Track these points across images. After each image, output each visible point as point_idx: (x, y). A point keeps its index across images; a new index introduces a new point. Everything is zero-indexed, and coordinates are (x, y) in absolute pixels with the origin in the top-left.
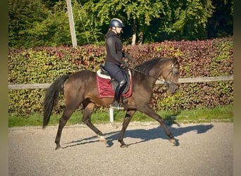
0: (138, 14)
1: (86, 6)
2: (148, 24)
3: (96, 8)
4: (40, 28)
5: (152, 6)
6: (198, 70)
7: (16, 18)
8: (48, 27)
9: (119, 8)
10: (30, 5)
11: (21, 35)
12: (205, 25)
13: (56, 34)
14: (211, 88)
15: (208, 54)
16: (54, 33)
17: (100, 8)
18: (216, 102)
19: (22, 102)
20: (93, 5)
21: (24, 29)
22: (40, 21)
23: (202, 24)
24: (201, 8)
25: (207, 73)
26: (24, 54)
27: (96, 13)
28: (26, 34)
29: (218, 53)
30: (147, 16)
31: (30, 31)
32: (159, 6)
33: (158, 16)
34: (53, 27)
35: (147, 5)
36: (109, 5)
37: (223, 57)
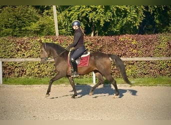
0: (96, 19)
1: (63, 13)
2: (102, 25)
3: (70, 14)
4: (34, 26)
5: (105, 14)
6: (147, 53)
7: (20, 20)
8: (40, 25)
9: (84, 15)
10: (29, 12)
11: (23, 30)
12: (138, 27)
13: (45, 30)
14: (154, 65)
15: (153, 43)
16: (43, 29)
17: (72, 15)
18: (158, 74)
19: (36, 70)
20: (68, 12)
21: (25, 26)
22: (35, 22)
23: (136, 26)
24: (136, 16)
25: (152, 55)
26: (38, 40)
27: (69, 18)
28: (26, 30)
29: (160, 43)
30: (102, 20)
31: (29, 28)
32: (109, 15)
33: (109, 21)
34: (43, 26)
35: (102, 14)
36: (78, 13)
37: (163, 45)
